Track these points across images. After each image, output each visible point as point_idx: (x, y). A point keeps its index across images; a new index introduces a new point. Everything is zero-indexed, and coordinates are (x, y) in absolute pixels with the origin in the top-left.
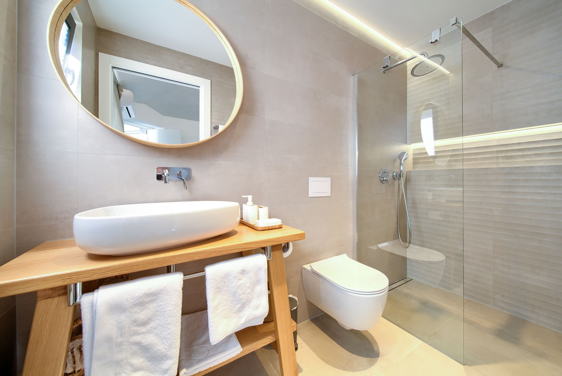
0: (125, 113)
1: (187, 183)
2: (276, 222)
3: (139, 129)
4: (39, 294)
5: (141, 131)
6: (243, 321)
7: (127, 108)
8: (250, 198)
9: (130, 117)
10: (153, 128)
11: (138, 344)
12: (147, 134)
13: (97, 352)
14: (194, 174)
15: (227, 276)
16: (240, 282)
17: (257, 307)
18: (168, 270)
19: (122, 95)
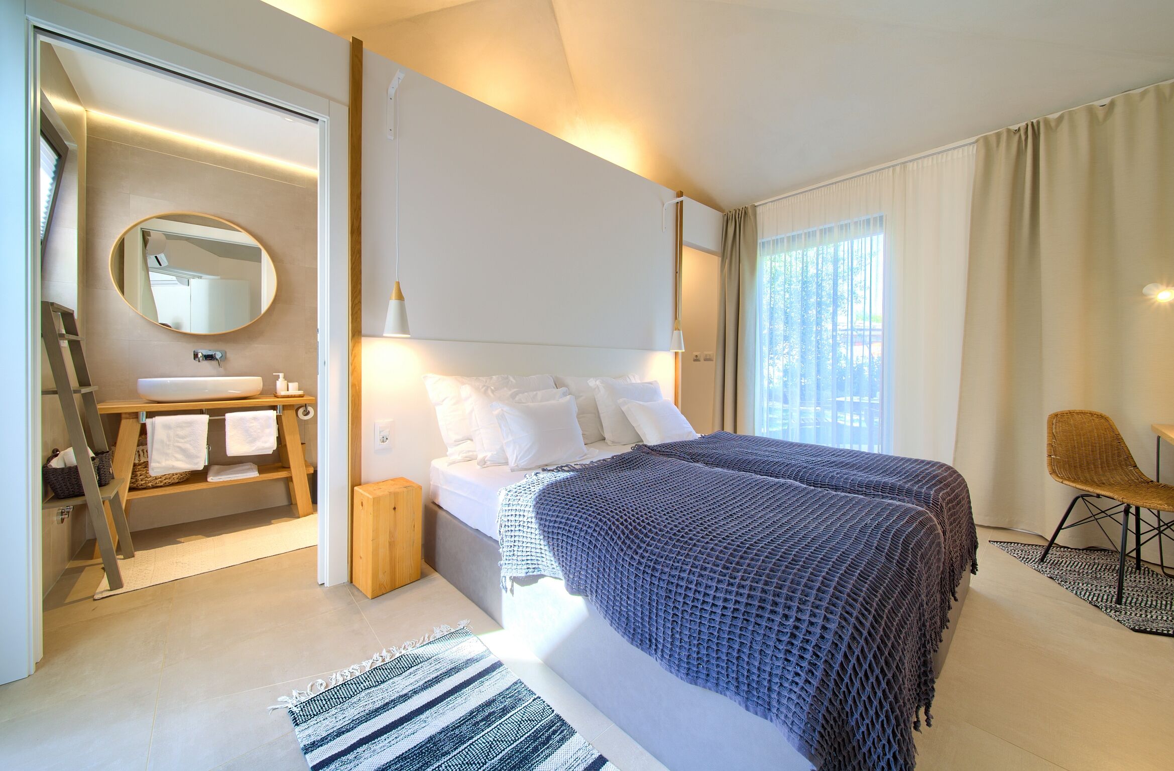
0: (152, 261)
1: (221, 363)
2: (301, 393)
3: (174, 278)
4: (123, 416)
5: (178, 281)
6: (254, 448)
7: (156, 257)
8: (281, 375)
9: (160, 265)
10: (200, 277)
11: (179, 447)
12: (188, 285)
13: (156, 446)
14: (228, 355)
15: (242, 419)
16: (252, 425)
17: (266, 442)
18: (201, 412)
19: (150, 241)
